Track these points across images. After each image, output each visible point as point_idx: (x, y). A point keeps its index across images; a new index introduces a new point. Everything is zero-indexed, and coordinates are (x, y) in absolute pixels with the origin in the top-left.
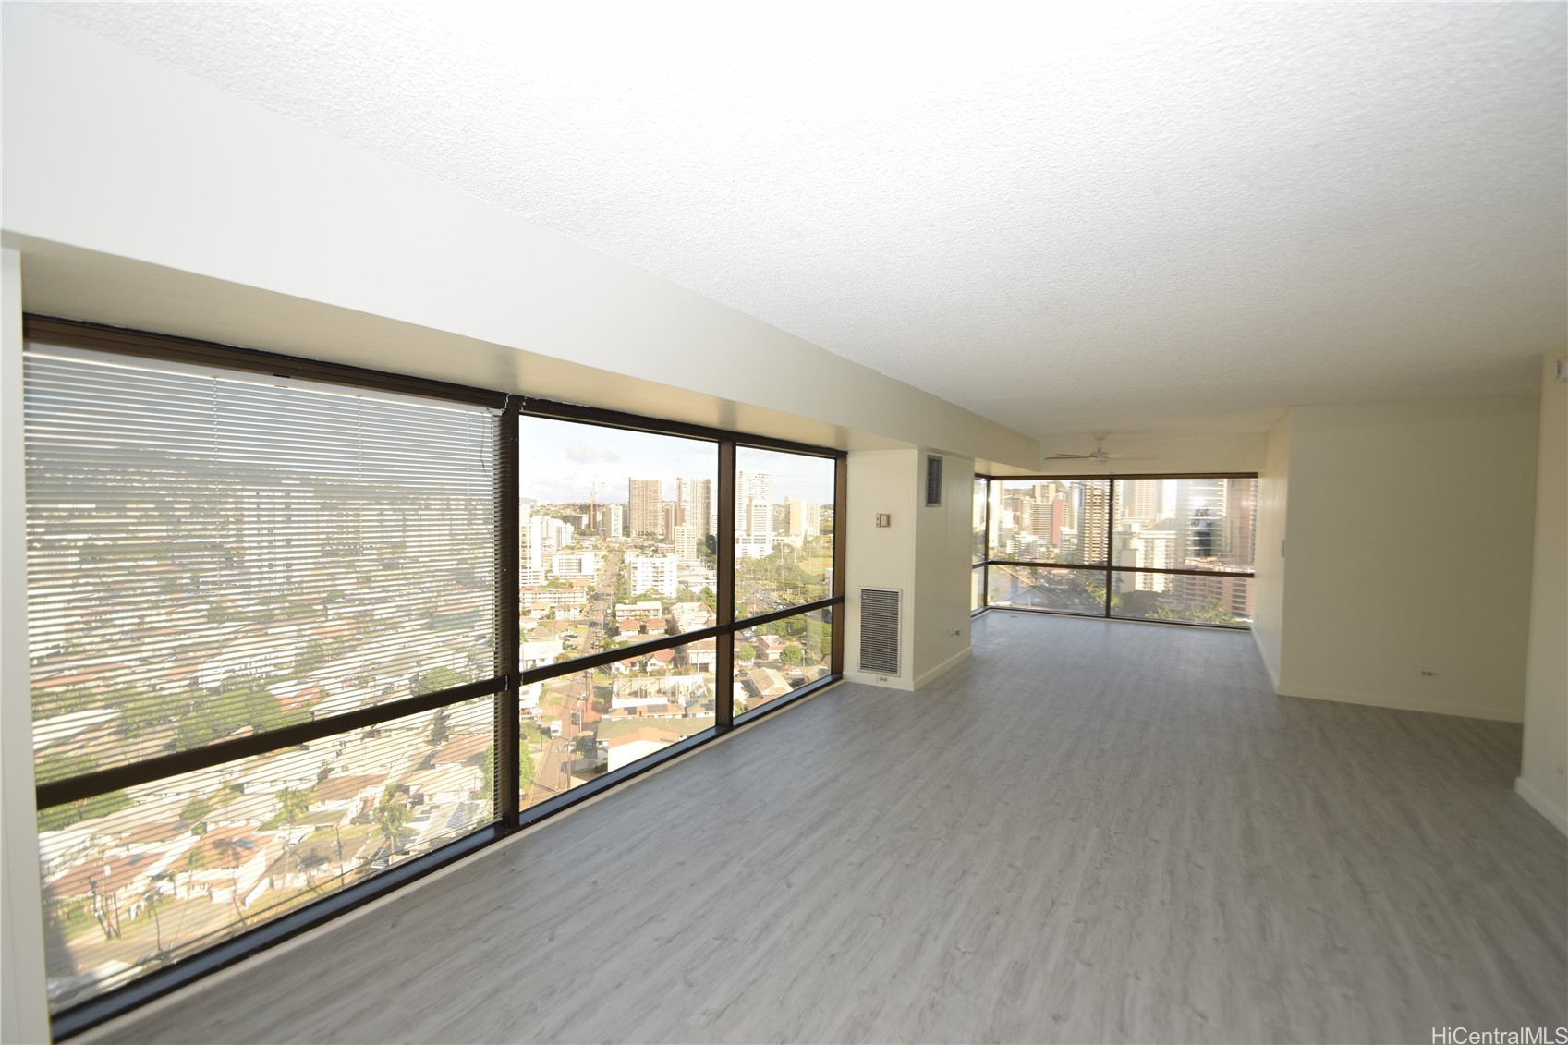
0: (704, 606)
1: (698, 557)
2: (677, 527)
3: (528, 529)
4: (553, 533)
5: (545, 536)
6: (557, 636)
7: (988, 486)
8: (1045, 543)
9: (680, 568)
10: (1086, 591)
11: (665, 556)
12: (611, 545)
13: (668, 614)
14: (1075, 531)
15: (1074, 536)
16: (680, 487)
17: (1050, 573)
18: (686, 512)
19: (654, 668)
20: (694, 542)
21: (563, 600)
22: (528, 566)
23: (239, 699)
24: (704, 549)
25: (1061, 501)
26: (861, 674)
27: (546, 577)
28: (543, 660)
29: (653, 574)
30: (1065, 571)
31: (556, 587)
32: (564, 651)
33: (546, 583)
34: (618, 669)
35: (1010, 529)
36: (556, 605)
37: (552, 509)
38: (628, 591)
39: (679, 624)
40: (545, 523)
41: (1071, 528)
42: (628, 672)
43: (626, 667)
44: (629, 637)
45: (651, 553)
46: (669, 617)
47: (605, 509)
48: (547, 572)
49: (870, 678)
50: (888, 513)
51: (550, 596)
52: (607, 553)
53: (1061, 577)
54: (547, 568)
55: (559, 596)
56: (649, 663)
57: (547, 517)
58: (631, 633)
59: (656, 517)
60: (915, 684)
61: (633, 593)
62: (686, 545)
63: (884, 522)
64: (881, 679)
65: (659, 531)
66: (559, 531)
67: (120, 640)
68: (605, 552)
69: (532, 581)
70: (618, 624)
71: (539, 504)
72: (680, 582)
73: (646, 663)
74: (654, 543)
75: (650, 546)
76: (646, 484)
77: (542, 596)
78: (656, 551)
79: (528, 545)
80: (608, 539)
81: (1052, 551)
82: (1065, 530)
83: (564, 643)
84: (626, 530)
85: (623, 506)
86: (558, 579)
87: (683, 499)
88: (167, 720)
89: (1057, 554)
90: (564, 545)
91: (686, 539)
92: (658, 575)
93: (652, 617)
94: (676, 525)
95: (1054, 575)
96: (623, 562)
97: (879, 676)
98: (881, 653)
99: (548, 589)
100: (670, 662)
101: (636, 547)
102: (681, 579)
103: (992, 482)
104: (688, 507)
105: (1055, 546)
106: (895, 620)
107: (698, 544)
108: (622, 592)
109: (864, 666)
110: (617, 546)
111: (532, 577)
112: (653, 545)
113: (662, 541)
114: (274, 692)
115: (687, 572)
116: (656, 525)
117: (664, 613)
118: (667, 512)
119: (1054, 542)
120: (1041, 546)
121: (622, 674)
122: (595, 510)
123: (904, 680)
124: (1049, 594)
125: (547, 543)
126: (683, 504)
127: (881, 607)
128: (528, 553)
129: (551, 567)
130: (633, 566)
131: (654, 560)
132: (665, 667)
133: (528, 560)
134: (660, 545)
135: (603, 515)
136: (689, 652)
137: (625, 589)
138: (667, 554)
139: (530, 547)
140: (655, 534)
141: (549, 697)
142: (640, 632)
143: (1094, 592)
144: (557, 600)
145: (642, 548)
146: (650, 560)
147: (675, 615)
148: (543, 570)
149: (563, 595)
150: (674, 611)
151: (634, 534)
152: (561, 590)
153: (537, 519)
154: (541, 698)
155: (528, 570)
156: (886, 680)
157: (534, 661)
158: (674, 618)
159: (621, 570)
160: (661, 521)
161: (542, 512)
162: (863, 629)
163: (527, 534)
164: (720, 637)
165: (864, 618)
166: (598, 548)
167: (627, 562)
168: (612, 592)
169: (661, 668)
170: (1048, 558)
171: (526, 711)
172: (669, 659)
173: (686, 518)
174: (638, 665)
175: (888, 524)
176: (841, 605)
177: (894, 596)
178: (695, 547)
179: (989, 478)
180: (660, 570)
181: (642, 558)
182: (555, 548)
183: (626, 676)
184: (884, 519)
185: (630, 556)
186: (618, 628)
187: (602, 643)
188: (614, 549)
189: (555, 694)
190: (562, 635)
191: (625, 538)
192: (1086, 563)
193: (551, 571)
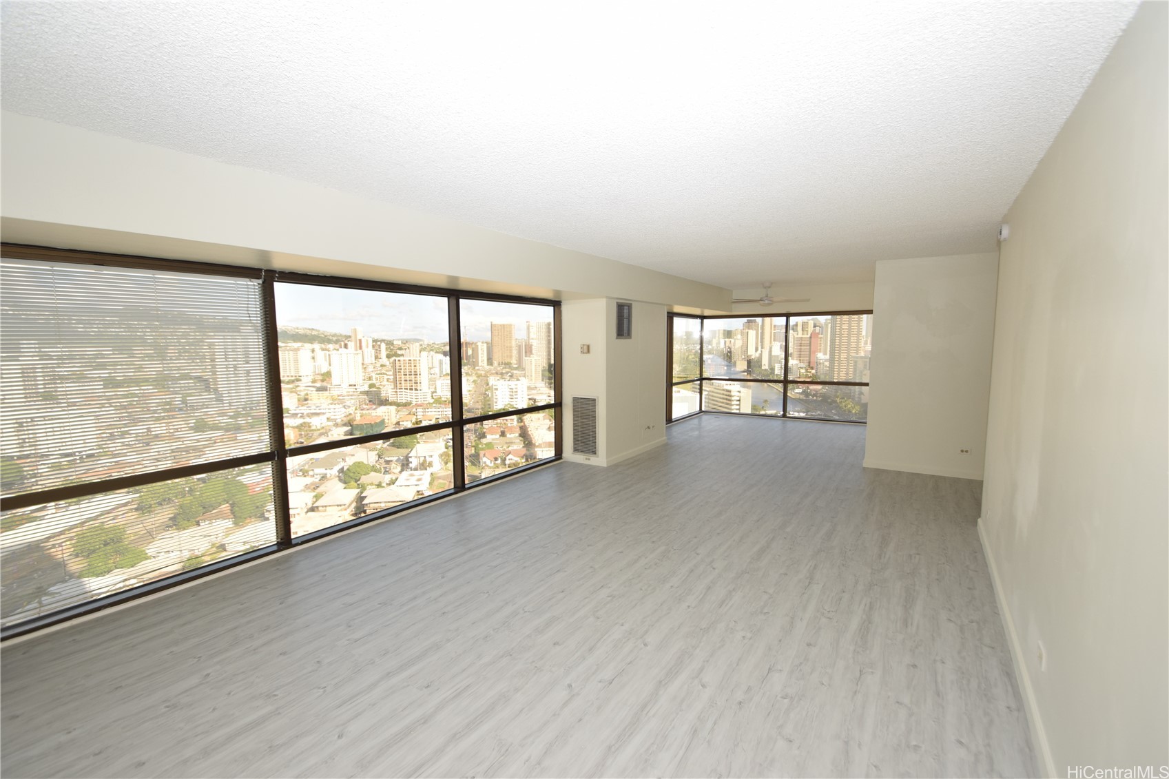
0: (547, 416)
1: (543, 380)
2: (526, 358)
3: (418, 362)
4: (436, 364)
5: (430, 366)
6: (441, 439)
7: (702, 323)
8: (804, 366)
9: (529, 388)
10: (835, 402)
11: (518, 380)
12: (479, 372)
13: (521, 422)
14: (828, 357)
15: (826, 360)
16: (528, 328)
17: (808, 388)
18: (533, 347)
19: (511, 461)
20: (540, 369)
21: (445, 413)
22: (419, 388)
23: (220, 485)
24: (547, 374)
25: (819, 334)
26: (575, 456)
27: (432, 396)
28: (431, 456)
29: (509, 393)
30: (819, 387)
31: (440, 404)
32: (446, 450)
33: (432, 401)
34: (485, 463)
35: (778, 356)
36: (440, 417)
37: (435, 346)
38: (491, 406)
39: (529, 430)
40: (430, 358)
41: (825, 354)
42: (492, 465)
43: (491, 461)
44: (493, 439)
45: (508, 378)
46: (522, 424)
47: (474, 346)
48: (433, 393)
49: (580, 458)
50: (588, 344)
51: (435, 410)
52: (476, 378)
53: (816, 391)
54: (433, 390)
55: (442, 410)
56: (507, 458)
57: (431, 352)
58: (494, 437)
59: (511, 351)
60: (607, 462)
61: (495, 407)
62: (533, 371)
63: (586, 350)
64: (586, 459)
65: (514, 361)
66: (441, 362)
67: (135, 444)
68: (474, 378)
69: (423, 400)
70: (485, 430)
71: (426, 343)
72: (530, 399)
73: (505, 459)
74: (509, 370)
75: (507, 373)
76: (503, 326)
77: (429, 410)
78: (511, 376)
79: (418, 373)
80: (477, 368)
81: (810, 372)
82: (820, 355)
83: (446, 444)
84: (490, 361)
85: (487, 343)
86: (441, 398)
87: (531, 338)
88: (169, 500)
89: (813, 374)
90: (444, 373)
91: (533, 367)
92: (513, 393)
93: (509, 425)
94: (526, 356)
95: (811, 390)
96: (488, 385)
97: (585, 457)
98: (586, 442)
99: (434, 405)
100: (522, 457)
101: (497, 373)
102: (530, 397)
103: (705, 321)
104: (534, 343)
105: (812, 368)
106: (594, 418)
107: (543, 371)
108: (487, 406)
109: (576, 450)
110: (483, 373)
111: (422, 397)
112: (510, 372)
113: (516, 369)
114: (243, 480)
115: (533, 392)
116: (511, 357)
117: (518, 422)
118: (520, 347)
119: (811, 366)
120: (802, 368)
121: (488, 466)
122: (466, 347)
123: (600, 460)
124: (806, 404)
125: (432, 371)
126: (531, 341)
127: (585, 408)
128: (418, 379)
129: (435, 388)
130: (494, 387)
131: (510, 383)
132: (519, 461)
133: (419, 384)
134: (515, 372)
135: (473, 351)
136: (536, 449)
137: (489, 404)
138: (520, 378)
139: (420, 375)
140: (511, 364)
141: (436, 483)
142: (500, 436)
143: (841, 402)
144: (440, 413)
145: (502, 374)
146: (507, 382)
147: (526, 424)
148: (430, 391)
149: (445, 409)
150: (525, 420)
151: (495, 363)
152: (443, 406)
153: (424, 354)
154: (430, 484)
155: (419, 392)
156: (589, 459)
157: (425, 457)
158: (525, 425)
159: (486, 390)
160: (515, 353)
161: (428, 349)
162: (575, 425)
163: (418, 365)
164: (455, 428)
165: (575, 417)
166: (469, 375)
167: (490, 384)
168: (479, 407)
169: (516, 461)
170: (806, 377)
171: (420, 493)
172: (522, 455)
173: (533, 352)
174: (499, 459)
175: (588, 352)
176: (559, 408)
177: (592, 402)
178: (541, 373)
179: (702, 318)
180: (514, 390)
181: (502, 381)
182: (438, 375)
183: (490, 468)
184: (585, 347)
185: (492, 380)
186: (484, 433)
187: (474, 444)
188: (481, 375)
189: (441, 481)
190: (445, 438)
191: (488, 367)
192: (835, 381)
193: (436, 392)
